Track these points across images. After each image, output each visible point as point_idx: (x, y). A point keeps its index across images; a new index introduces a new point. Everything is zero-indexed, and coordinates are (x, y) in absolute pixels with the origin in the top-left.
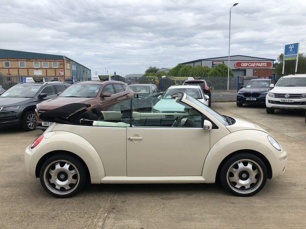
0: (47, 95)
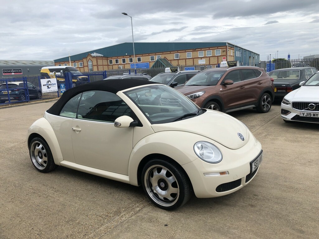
0: (177, 83)
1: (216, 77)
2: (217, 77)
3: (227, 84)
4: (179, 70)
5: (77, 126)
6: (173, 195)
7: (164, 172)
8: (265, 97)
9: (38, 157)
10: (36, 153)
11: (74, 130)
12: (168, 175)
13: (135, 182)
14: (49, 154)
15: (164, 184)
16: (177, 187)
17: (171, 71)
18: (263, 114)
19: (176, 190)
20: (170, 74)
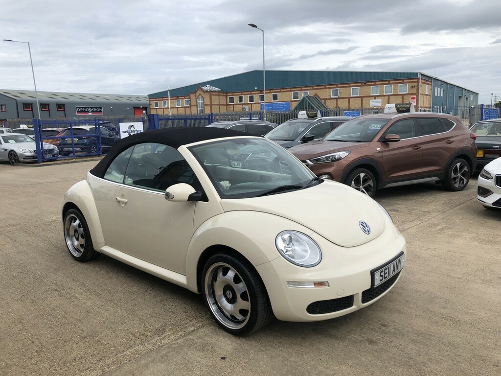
0: (314, 137)
1: (373, 128)
2: (375, 128)
3: (389, 141)
4: (319, 115)
5: (123, 196)
6: (243, 312)
7: (231, 274)
8: (458, 165)
9: (74, 238)
10: (72, 232)
11: (119, 202)
12: (236, 280)
13: (194, 288)
14: (86, 235)
15: (231, 293)
16: (248, 300)
17: (307, 117)
18: (452, 193)
19: (246, 305)
20: (306, 121)
